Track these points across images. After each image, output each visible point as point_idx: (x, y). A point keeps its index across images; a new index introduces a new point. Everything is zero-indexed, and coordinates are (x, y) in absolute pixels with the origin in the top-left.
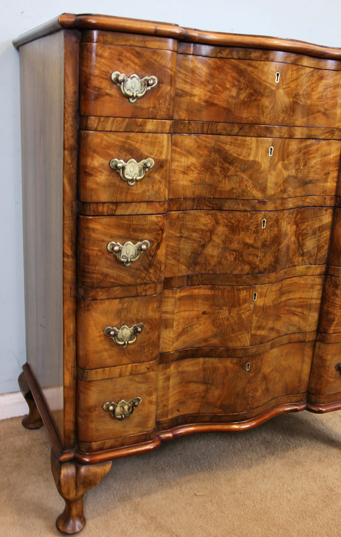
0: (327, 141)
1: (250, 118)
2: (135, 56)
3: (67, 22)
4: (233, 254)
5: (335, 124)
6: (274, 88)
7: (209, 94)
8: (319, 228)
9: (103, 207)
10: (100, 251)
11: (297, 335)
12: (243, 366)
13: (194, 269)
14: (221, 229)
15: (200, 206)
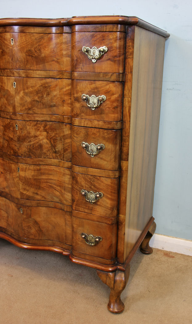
0: (61, 79)
5: (64, 68)
6: (11, 48)
8: (63, 136)
11: (60, 205)
12: (19, 209)
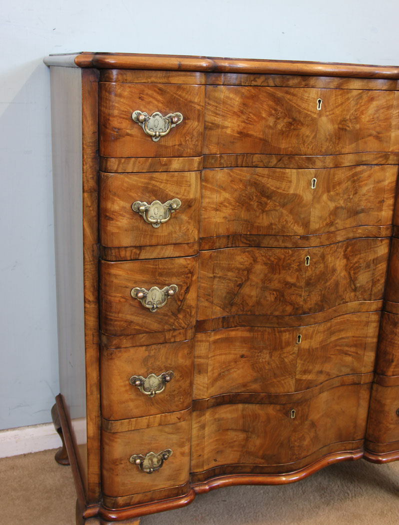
0: (380, 166)
1: (290, 149)
2: (158, 93)
3: (84, 62)
4: (273, 294)
5: (389, 148)
6: (315, 116)
7: (243, 124)
8: (374, 260)
9: (126, 251)
10: (122, 297)
11: (351, 377)
12: (287, 414)
13: (230, 310)
14: (259, 268)
15: (235, 243)
